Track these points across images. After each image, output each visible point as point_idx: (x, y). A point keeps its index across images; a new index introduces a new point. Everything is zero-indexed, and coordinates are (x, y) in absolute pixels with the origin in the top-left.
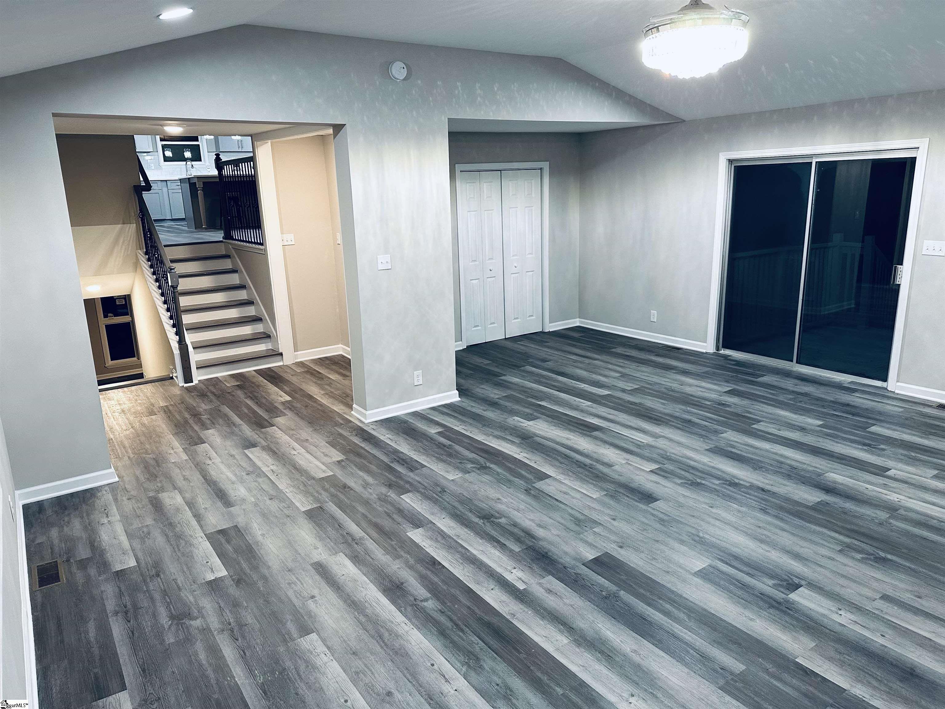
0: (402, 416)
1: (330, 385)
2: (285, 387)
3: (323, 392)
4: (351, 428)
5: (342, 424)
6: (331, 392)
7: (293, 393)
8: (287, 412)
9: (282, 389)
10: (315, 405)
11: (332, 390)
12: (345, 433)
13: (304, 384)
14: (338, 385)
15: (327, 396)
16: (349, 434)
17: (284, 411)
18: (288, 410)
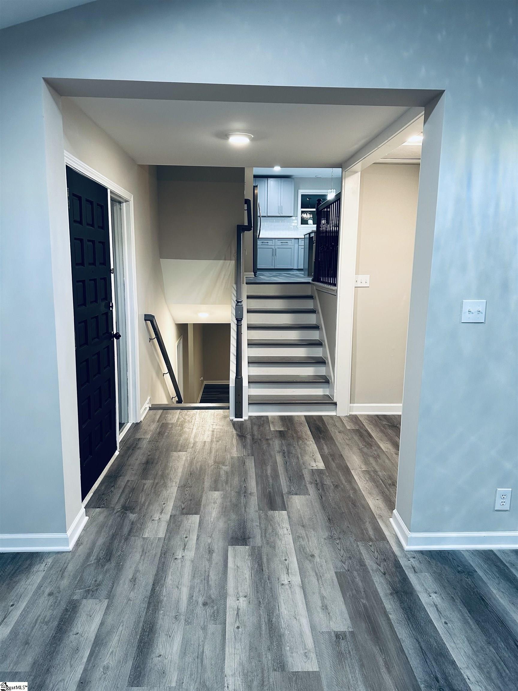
0: (467, 556)
1: (376, 458)
2: (325, 447)
3: (364, 468)
4: (382, 553)
5: (371, 540)
6: (375, 471)
7: (330, 459)
8: (311, 489)
9: (320, 449)
10: (348, 487)
11: (377, 468)
12: (370, 563)
13: (347, 448)
14: (387, 461)
15: (367, 476)
16: (375, 566)
17: (309, 486)
18: (313, 485)
